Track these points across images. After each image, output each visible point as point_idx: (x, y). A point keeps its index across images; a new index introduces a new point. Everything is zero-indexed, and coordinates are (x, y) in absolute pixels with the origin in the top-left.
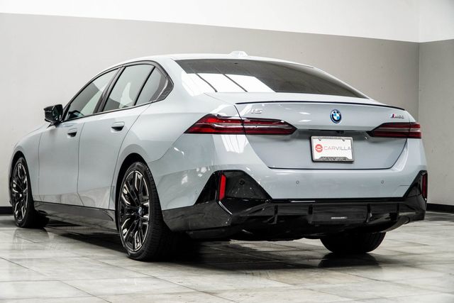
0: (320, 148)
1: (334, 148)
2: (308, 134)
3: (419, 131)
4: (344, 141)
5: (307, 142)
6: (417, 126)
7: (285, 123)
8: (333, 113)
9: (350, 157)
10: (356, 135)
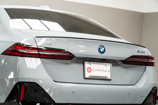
0: (90, 70)
1: (99, 70)
2: (83, 60)
3: (153, 61)
4: (106, 65)
5: (81, 66)
6: (152, 58)
7: (68, 52)
8: (100, 47)
9: (109, 77)
10: (114, 62)
